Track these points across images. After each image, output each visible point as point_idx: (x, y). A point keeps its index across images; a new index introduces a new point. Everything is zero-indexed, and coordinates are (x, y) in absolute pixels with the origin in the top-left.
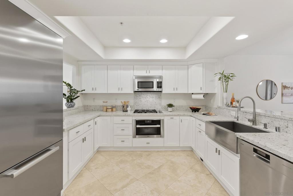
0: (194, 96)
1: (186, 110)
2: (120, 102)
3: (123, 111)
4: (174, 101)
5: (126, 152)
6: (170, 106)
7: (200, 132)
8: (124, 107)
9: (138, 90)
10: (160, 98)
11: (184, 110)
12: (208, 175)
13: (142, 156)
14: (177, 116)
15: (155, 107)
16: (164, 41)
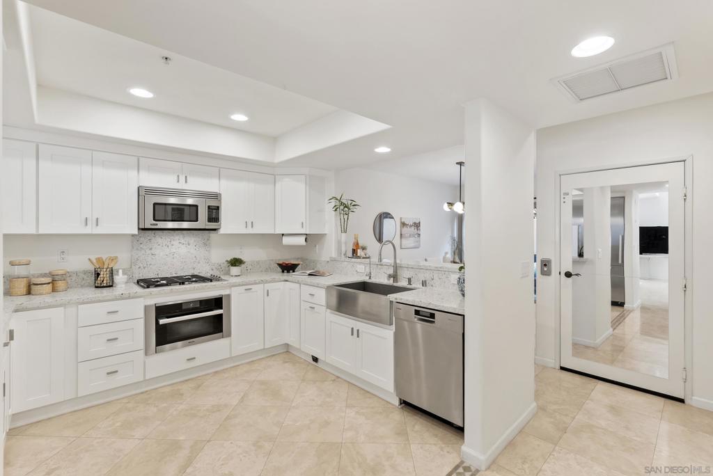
0: (286, 241)
1: (266, 270)
2: (87, 259)
3: (96, 287)
4: (241, 252)
5: (125, 401)
6: (236, 262)
7: (314, 308)
8: (98, 274)
9: (154, 225)
10: (206, 244)
11: (262, 271)
12: (334, 380)
13: (182, 395)
14: (259, 283)
15: (194, 269)
16: (239, 117)
